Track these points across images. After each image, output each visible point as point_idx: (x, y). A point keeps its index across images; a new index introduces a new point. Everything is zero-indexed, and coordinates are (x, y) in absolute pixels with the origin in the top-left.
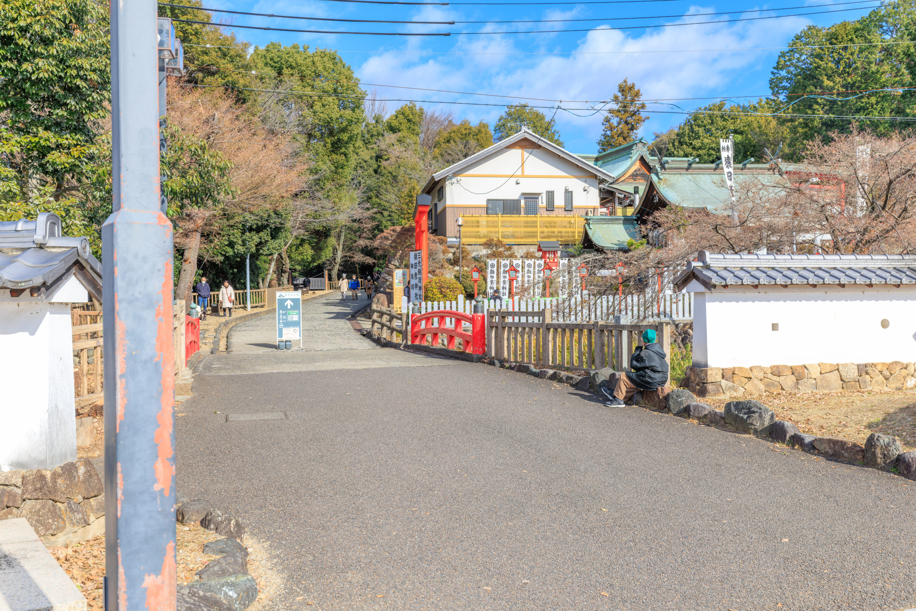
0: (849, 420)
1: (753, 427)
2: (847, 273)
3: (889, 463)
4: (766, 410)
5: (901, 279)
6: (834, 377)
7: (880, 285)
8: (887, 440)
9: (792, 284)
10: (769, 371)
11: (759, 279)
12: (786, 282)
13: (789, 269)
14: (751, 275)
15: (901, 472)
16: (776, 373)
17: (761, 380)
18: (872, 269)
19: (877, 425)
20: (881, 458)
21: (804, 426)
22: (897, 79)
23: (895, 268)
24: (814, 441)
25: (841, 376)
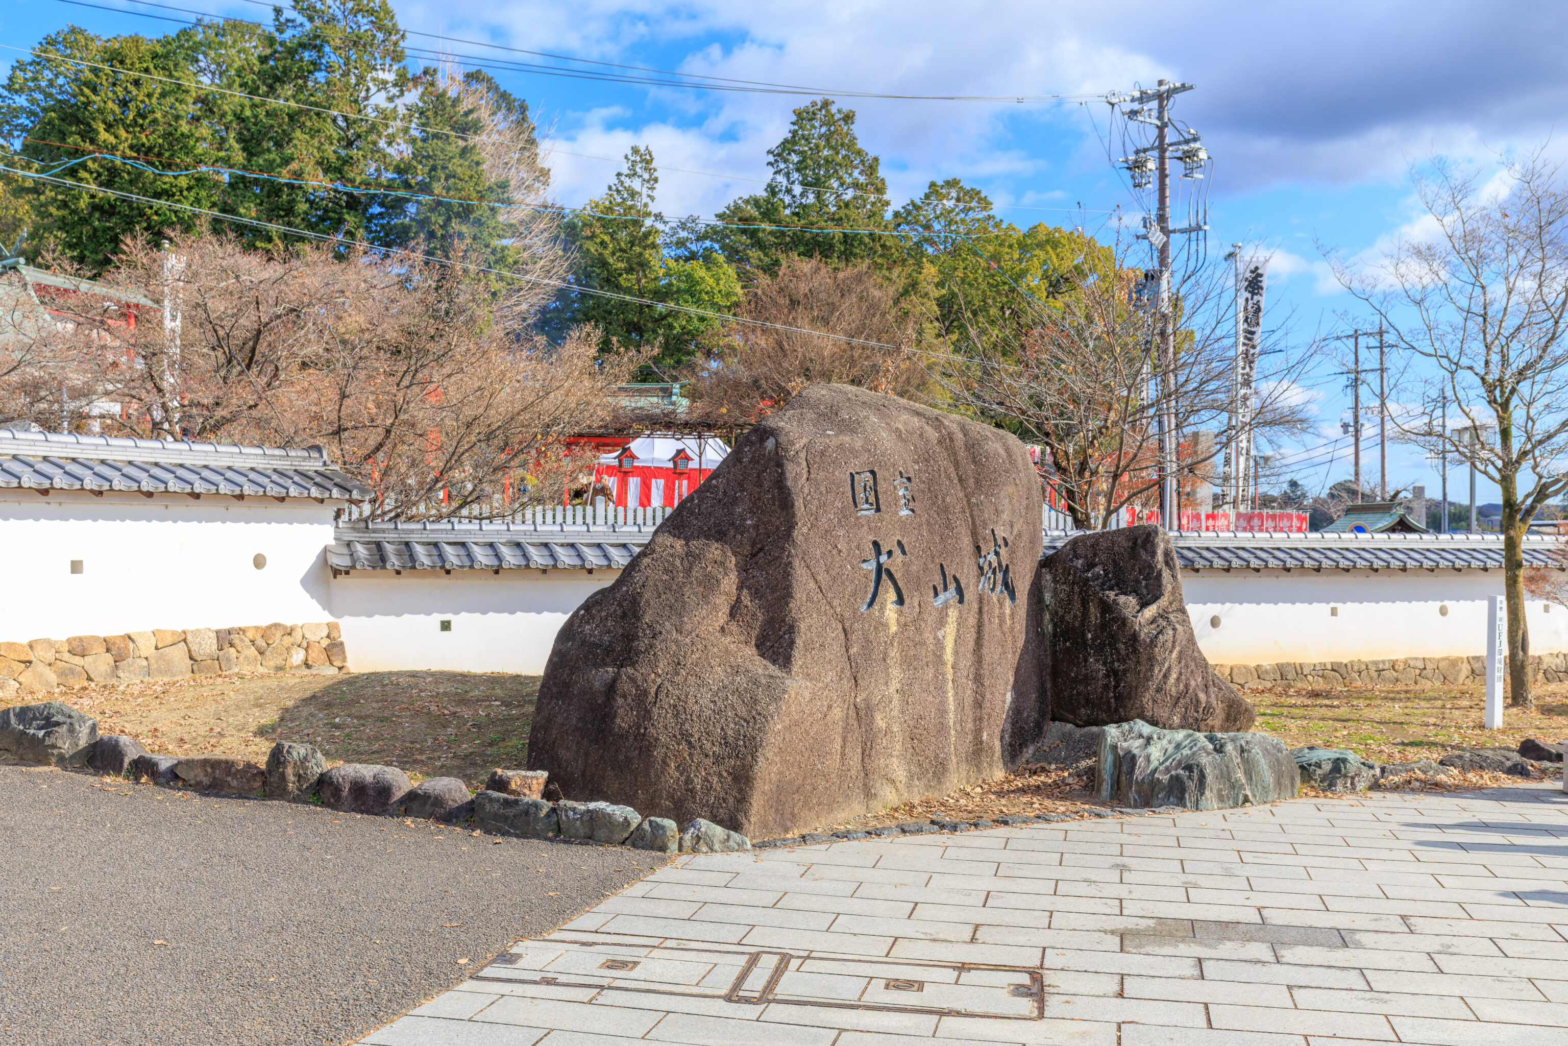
0: (224, 725)
1: (55, 752)
2: (203, 475)
3: (307, 788)
4: (82, 719)
5: (287, 489)
6: (178, 654)
7: (255, 497)
8: (303, 751)
9: (111, 490)
10: (66, 648)
11: (51, 479)
12: (101, 486)
13: (103, 462)
14: (35, 471)
15: (326, 800)
16: (78, 650)
17: (50, 665)
18: (242, 470)
19: (273, 728)
20: (294, 783)
21: (150, 741)
22: (222, 154)
23: (275, 470)
24: (176, 765)
25: (189, 651)
